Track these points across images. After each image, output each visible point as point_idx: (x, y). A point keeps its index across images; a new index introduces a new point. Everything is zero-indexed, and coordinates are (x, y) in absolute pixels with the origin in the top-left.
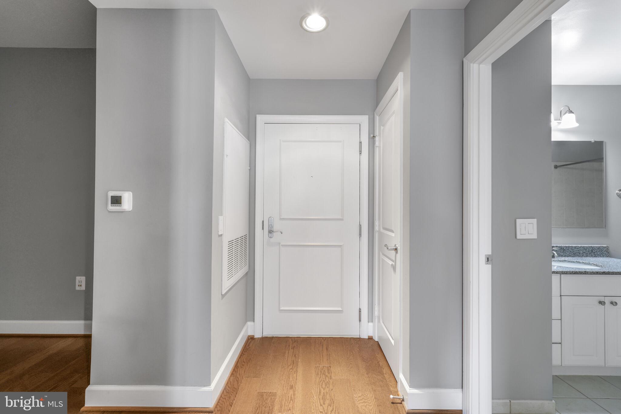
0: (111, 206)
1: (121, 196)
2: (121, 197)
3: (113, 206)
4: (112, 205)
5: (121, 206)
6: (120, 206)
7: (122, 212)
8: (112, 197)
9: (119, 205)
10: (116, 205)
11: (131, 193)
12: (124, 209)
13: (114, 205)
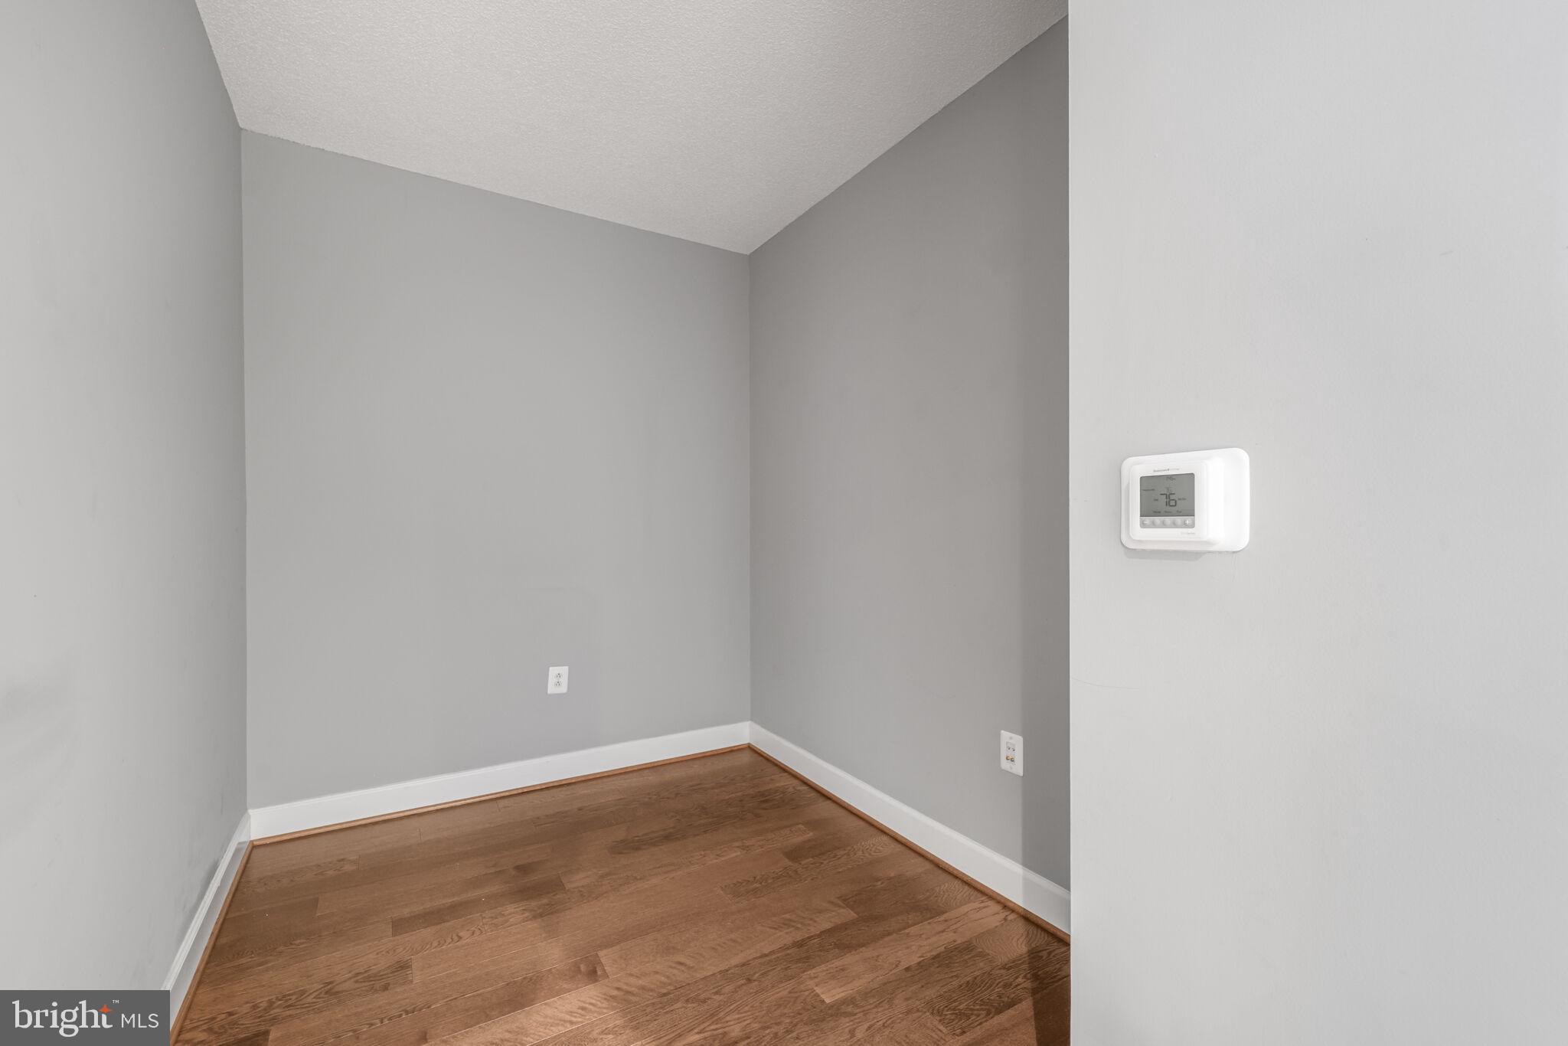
0: (1143, 525)
1: (1192, 475)
2: (1191, 477)
3: (1154, 525)
4: (1148, 520)
5: (1192, 526)
6: (1185, 525)
7: (1195, 555)
8: (1149, 485)
9: (1179, 520)
10: (1168, 520)
11: (1243, 456)
12: (1207, 543)
13: (1158, 520)
